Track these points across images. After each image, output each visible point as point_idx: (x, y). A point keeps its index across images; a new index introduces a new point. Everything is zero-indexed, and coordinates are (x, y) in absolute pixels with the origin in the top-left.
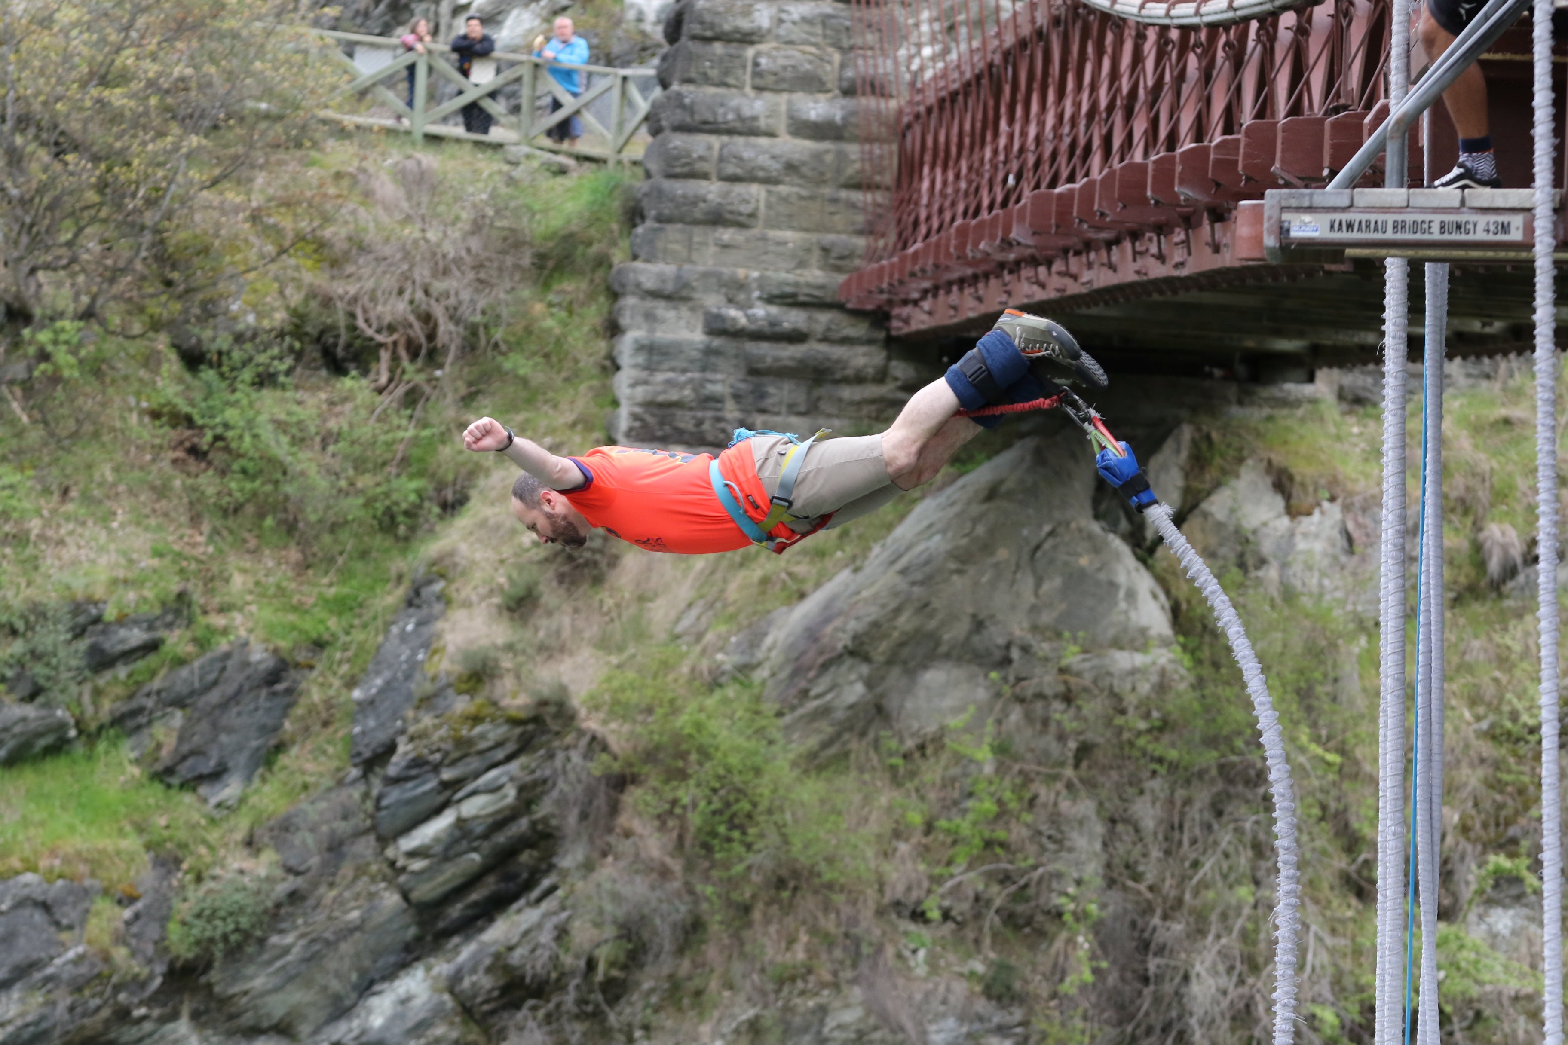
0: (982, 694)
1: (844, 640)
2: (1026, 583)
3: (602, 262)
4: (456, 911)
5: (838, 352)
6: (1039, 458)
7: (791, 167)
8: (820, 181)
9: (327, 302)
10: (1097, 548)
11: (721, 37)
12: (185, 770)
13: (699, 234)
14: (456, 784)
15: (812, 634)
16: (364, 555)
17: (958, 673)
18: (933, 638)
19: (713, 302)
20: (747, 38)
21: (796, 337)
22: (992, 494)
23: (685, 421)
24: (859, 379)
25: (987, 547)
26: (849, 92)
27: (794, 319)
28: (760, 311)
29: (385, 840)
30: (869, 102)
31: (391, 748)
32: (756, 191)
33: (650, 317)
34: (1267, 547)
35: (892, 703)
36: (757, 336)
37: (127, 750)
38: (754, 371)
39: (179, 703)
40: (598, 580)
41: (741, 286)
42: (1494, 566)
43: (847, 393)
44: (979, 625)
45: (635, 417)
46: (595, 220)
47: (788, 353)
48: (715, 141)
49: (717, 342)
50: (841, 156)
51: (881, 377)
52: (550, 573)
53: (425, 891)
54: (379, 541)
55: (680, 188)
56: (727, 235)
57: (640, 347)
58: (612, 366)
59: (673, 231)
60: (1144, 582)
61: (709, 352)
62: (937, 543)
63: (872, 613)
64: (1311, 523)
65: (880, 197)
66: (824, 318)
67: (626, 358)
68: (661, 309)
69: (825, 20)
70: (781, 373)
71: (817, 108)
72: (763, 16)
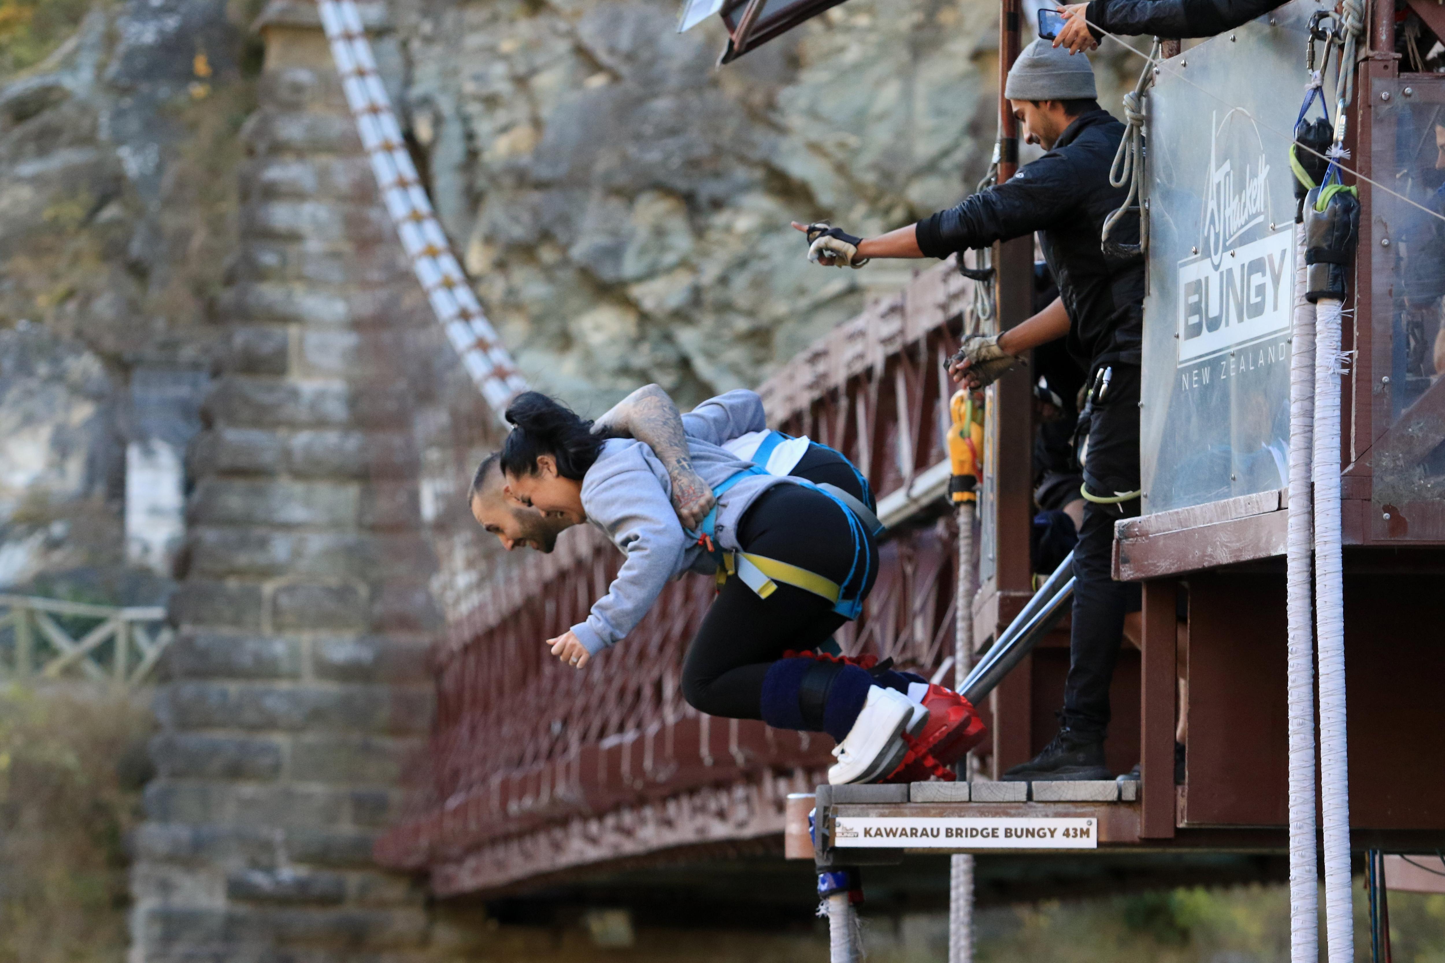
5: (374, 915)
7: (318, 714)
8: (350, 727)
13: (217, 789)
19: (235, 865)
20: (264, 573)
21: (328, 900)
24: (401, 945)
26: (377, 628)
27: (325, 880)
28: (288, 873)
30: (398, 638)
32: (279, 740)
33: (164, 884)
36: (284, 902)
38: (281, 939)
47: (320, 919)
49: (241, 910)
50: (371, 698)
55: (193, 739)
56: (248, 789)
57: (155, 917)
59: (189, 787)
61: (232, 919)
66: (357, 878)
68: (177, 876)
69: (349, 551)
71: (343, 648)
72: (281, 548)
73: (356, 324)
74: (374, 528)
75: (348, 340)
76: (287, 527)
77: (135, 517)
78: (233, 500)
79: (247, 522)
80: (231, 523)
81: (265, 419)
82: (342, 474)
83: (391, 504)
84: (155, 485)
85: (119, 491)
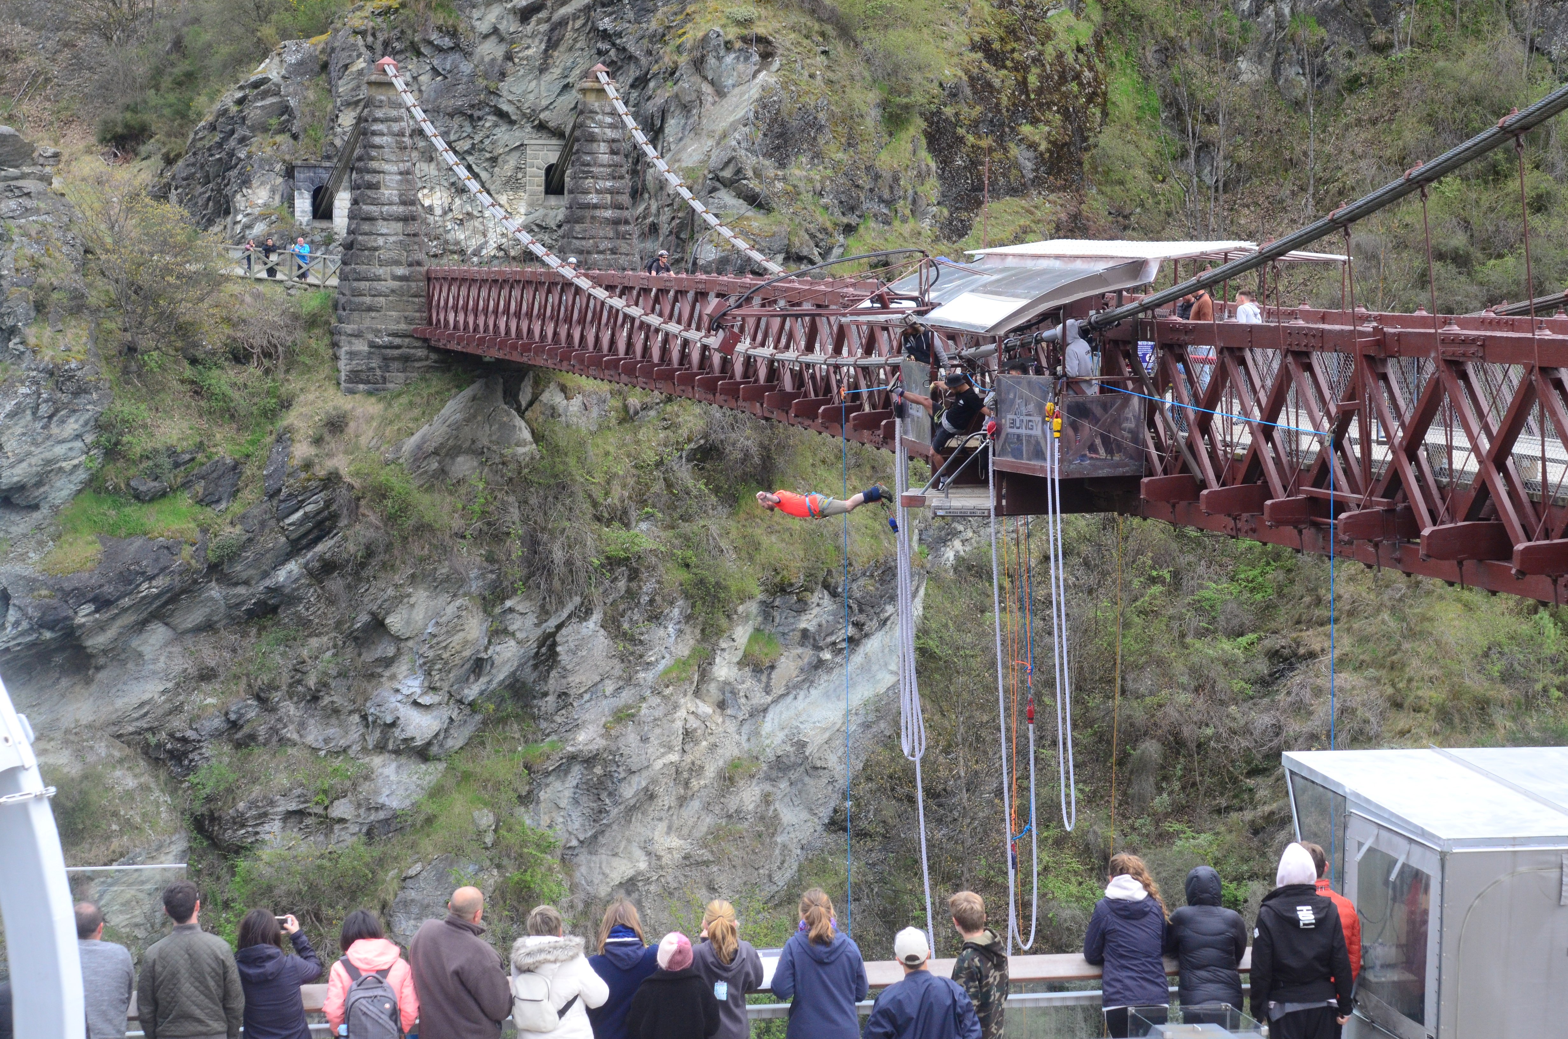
0: (475, 464)
1: (432, 449)
2: (487, 427)
3: (327, 323)
4: (304, 542)
5: (412, 351)
6: (487, 386)
7: (393, 291)
8: (402, 295)
9: (234, 340)
10: (508, 414)
11: (369, 249)
12: (207, 500)
13: (364, 314)
14: (303, 501)
15: (419, 447)
16: (258, 425)
17: (468, 457)
18: (460, 447)
19: (370, 336)
20: (376, 249)
21: (398, 347)
22: (474, 398)
23: (363, 376)
24: (420, 360)
25: (475, 417)
26: (410, 265)
27: (397, 341)
28: (386, 339)
29: (278, 520)
31: (280, 490)
32: (382, 299)
33: (350, 343)
34: (561, 411)
35: (447, 469)
37: (187, 495)
38: (385, 359)
39: (203, 478)
40: (342, 432)
41: (379, 331)
42: (631, 412)
43: (417, 365)
44: (473, 442)
45: (346, 375)
46: (322, 308)
47: (396, 352)
48: (368, 283)
50: (409, 287)
51: (427, 358)
52: (326, 430)
53: (293, 536)
54: (263, 420)
55: (356, 299)
56: (373, 314)
57: (347, 353)
58: (336, 358)
59: (356, 314)
60: (523, 424)
62: (458, 416)
63: (441, 440)
64: (573, 401)
65: (423, 300)
67: (343, 357)
68: (353, 340)
69: (401, 242)
70: (394, 359)
71: (400, 271)
72: (381, 241)
73: (401, 173)
74: (408, 235)
75: (399, 177)
76: (382, 235)
77: (297, 214)
78: (366, 227)
79: (370, 234)
80: (366, 234)
81: (375, 202)
82: (398, 219)
83: (413, 228)
84: (303, 204)
85: (292, 205)
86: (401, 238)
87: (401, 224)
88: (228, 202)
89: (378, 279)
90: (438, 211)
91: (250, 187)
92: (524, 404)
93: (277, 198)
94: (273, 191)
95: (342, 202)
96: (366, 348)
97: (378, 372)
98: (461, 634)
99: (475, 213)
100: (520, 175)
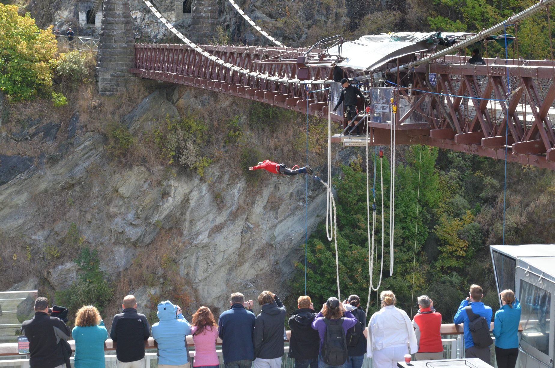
2: (160, 110)
5: (129, 78)
6: (160, 93)
7: (121, 53)
8: (124, 55)
10: (169, 104)
11: (110, 36)
12: (44, 140)
14: (84, 141)
15: (132, 118)
18: (149, 118)
19: (111, 72)
20: (113, 36)
21: (123, 76)
22: (154, 98)
23: (108, 89)
25: (154, 105)
26: (127, 42)
27: (122, 74)
28: (118, 73)
29: (74, 149)
30: (130, 44)
31: (74, 136)
32: (116, 56)
36: (117, 77)
37: (36, 138)
38: (118, 81)
39: (43, 131)
41: (115, 70)
43: (131, 84)
44: (154, 116)
45: (101, 88)
47: (122, 79)
48: (110, 50)
49: (112, 78)
50: (127, 51)
51: (136, 81)
53: (80, 155)
55: (105, 57)
56: (112, 63)
57: (102, 79)
58: (97, 81)
59: (105, 63)
61: (111, 79)
65: (133, 57)
66: (126, 74)
67: (100, 81)
68: (104, 74)
69: (123, 33)
70: (121, 81)
71: (124, 45)
72: (115, 33)
73: (123, 4)
74: (126, 30)
75: (122, 6)
76: (116, 30)
77: (80, 21)
78: (109, 27)
79: (111, 29)
80: (109, 30)
81: (113, 16)
82: (123, 23)
83: (128, 27)
84: (83, 17)
85: (78, 18)
86: (124, 31)
87: (124, 25)
88: (51, 17)
89: (114, 48)
90: (139, 20)
91: (61, 10)
92: (175, 101)
93: (72, 14)
94: (70, 12)
95: (99, 17)
96: (110, 77)
97: (115, 87)
98: (150, 195)
99: (154, 21)
100: (172, 5)
